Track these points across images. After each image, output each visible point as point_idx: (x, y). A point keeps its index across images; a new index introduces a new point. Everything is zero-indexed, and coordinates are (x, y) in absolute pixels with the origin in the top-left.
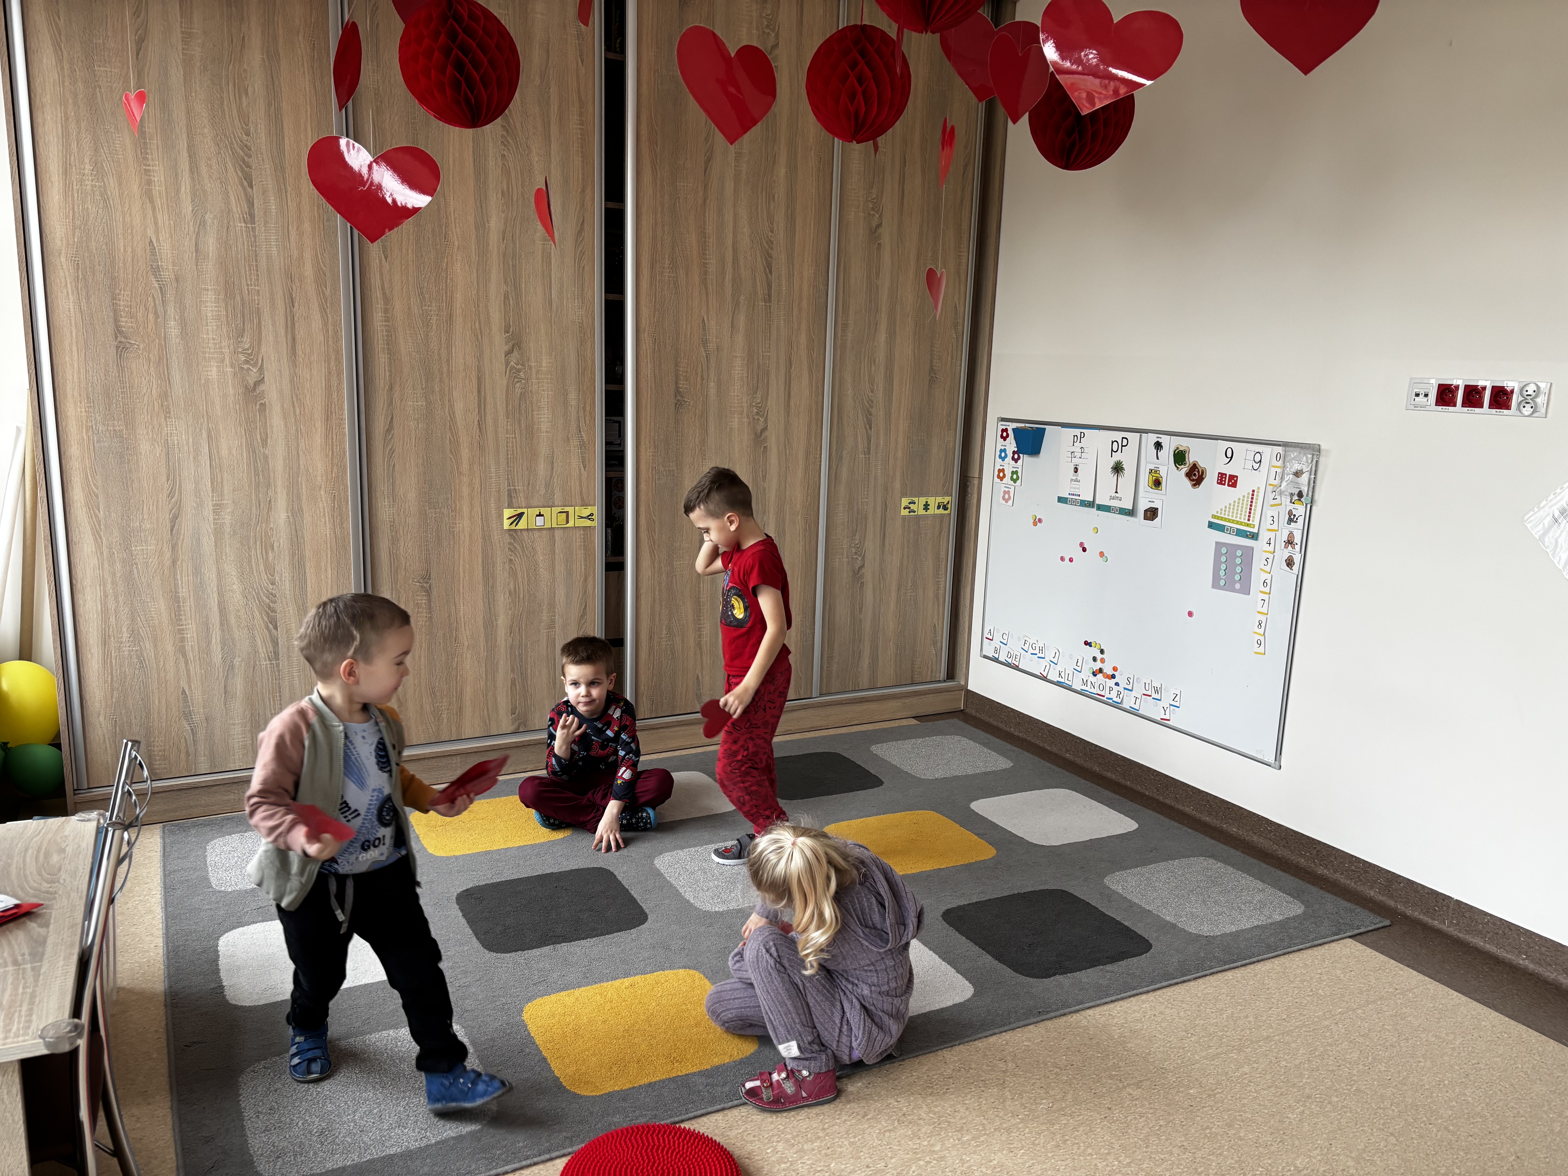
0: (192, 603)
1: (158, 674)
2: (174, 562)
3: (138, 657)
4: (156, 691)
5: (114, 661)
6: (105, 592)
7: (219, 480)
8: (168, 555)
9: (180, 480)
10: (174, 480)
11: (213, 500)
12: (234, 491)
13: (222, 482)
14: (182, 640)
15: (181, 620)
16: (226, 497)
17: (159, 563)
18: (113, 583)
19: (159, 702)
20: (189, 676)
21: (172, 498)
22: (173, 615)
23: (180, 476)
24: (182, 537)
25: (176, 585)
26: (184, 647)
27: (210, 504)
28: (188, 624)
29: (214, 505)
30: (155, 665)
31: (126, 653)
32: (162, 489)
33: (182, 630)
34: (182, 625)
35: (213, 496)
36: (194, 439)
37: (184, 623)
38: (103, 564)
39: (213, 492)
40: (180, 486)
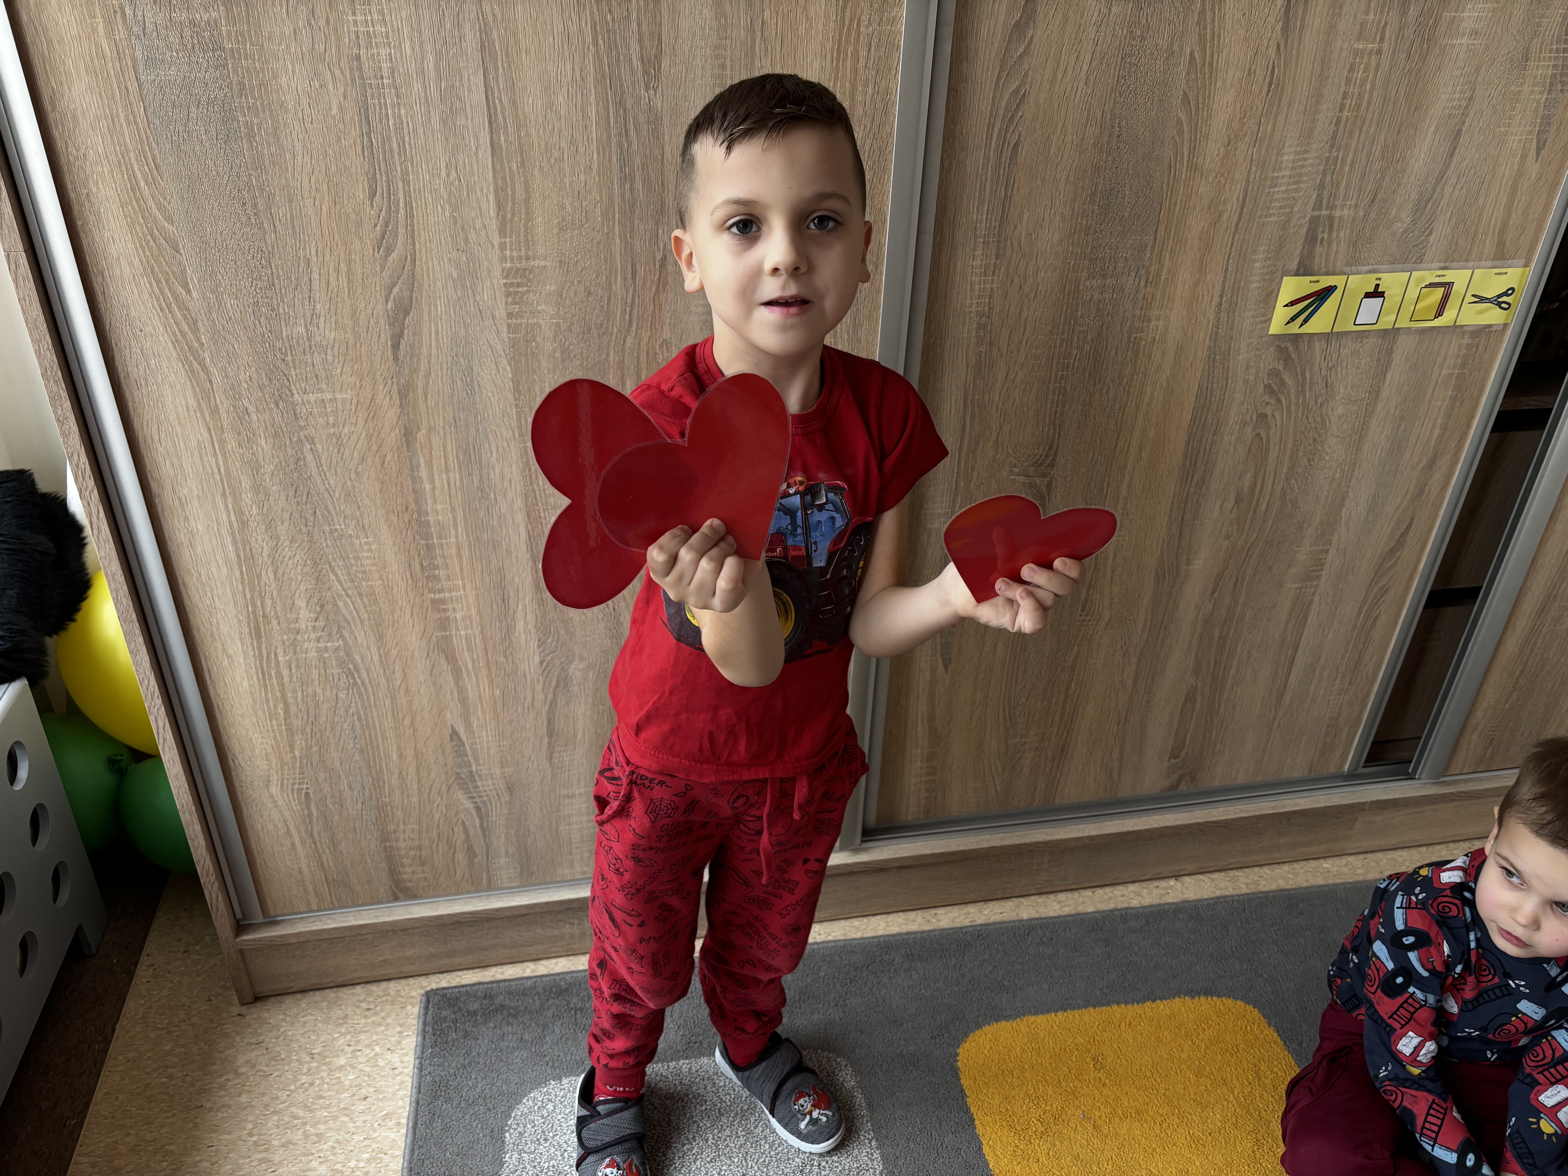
0: (463, 538)
1: (393, 699)
2: (408, 435)
3: (341, 664)
4: (390, 734)
5: (285, 673)
6: (239, 513)
7: (520, 195)
8: (390, 414)
9: (408, 194)
10: (390, 193)
11: (503, 259)
12: (562, 229)
13: (527, 200)
14: (444, 624)
15: (437, 579)
16: (541, 250)
17: (369, 437)
18: (257, 488)
19: (401, 756)
20: (463, 700)
21: (389, 251)
22: (418, 567)
23: (406, 182)
24: (423, 365)
25: (418, 494)
26: (447, 639)
27: (497, 272)
28: (456, 588)
29: (506, 274)
30: (383, 681)
31: (313, 654)
32: (359, 224)
33: (443, 601)
34: (441, 591)
35: (502, 247)
36: (438, 55)
37: (445, 584)
38: (222, 442)
39: (502, 232)
40: (410, 216)
